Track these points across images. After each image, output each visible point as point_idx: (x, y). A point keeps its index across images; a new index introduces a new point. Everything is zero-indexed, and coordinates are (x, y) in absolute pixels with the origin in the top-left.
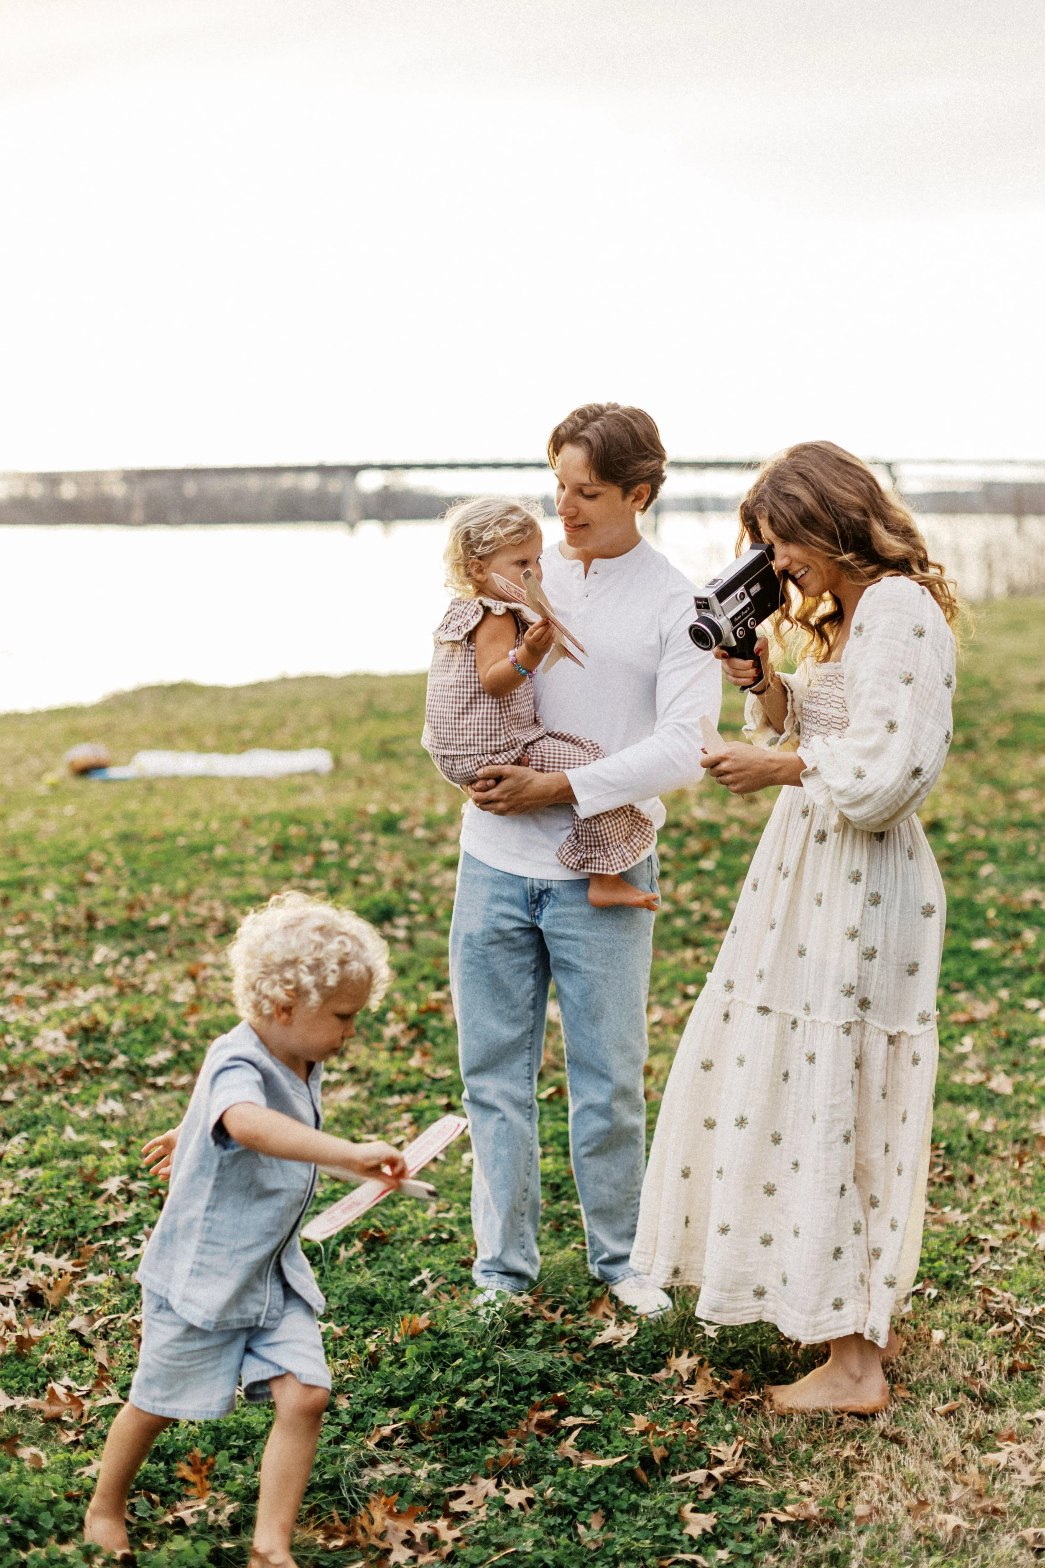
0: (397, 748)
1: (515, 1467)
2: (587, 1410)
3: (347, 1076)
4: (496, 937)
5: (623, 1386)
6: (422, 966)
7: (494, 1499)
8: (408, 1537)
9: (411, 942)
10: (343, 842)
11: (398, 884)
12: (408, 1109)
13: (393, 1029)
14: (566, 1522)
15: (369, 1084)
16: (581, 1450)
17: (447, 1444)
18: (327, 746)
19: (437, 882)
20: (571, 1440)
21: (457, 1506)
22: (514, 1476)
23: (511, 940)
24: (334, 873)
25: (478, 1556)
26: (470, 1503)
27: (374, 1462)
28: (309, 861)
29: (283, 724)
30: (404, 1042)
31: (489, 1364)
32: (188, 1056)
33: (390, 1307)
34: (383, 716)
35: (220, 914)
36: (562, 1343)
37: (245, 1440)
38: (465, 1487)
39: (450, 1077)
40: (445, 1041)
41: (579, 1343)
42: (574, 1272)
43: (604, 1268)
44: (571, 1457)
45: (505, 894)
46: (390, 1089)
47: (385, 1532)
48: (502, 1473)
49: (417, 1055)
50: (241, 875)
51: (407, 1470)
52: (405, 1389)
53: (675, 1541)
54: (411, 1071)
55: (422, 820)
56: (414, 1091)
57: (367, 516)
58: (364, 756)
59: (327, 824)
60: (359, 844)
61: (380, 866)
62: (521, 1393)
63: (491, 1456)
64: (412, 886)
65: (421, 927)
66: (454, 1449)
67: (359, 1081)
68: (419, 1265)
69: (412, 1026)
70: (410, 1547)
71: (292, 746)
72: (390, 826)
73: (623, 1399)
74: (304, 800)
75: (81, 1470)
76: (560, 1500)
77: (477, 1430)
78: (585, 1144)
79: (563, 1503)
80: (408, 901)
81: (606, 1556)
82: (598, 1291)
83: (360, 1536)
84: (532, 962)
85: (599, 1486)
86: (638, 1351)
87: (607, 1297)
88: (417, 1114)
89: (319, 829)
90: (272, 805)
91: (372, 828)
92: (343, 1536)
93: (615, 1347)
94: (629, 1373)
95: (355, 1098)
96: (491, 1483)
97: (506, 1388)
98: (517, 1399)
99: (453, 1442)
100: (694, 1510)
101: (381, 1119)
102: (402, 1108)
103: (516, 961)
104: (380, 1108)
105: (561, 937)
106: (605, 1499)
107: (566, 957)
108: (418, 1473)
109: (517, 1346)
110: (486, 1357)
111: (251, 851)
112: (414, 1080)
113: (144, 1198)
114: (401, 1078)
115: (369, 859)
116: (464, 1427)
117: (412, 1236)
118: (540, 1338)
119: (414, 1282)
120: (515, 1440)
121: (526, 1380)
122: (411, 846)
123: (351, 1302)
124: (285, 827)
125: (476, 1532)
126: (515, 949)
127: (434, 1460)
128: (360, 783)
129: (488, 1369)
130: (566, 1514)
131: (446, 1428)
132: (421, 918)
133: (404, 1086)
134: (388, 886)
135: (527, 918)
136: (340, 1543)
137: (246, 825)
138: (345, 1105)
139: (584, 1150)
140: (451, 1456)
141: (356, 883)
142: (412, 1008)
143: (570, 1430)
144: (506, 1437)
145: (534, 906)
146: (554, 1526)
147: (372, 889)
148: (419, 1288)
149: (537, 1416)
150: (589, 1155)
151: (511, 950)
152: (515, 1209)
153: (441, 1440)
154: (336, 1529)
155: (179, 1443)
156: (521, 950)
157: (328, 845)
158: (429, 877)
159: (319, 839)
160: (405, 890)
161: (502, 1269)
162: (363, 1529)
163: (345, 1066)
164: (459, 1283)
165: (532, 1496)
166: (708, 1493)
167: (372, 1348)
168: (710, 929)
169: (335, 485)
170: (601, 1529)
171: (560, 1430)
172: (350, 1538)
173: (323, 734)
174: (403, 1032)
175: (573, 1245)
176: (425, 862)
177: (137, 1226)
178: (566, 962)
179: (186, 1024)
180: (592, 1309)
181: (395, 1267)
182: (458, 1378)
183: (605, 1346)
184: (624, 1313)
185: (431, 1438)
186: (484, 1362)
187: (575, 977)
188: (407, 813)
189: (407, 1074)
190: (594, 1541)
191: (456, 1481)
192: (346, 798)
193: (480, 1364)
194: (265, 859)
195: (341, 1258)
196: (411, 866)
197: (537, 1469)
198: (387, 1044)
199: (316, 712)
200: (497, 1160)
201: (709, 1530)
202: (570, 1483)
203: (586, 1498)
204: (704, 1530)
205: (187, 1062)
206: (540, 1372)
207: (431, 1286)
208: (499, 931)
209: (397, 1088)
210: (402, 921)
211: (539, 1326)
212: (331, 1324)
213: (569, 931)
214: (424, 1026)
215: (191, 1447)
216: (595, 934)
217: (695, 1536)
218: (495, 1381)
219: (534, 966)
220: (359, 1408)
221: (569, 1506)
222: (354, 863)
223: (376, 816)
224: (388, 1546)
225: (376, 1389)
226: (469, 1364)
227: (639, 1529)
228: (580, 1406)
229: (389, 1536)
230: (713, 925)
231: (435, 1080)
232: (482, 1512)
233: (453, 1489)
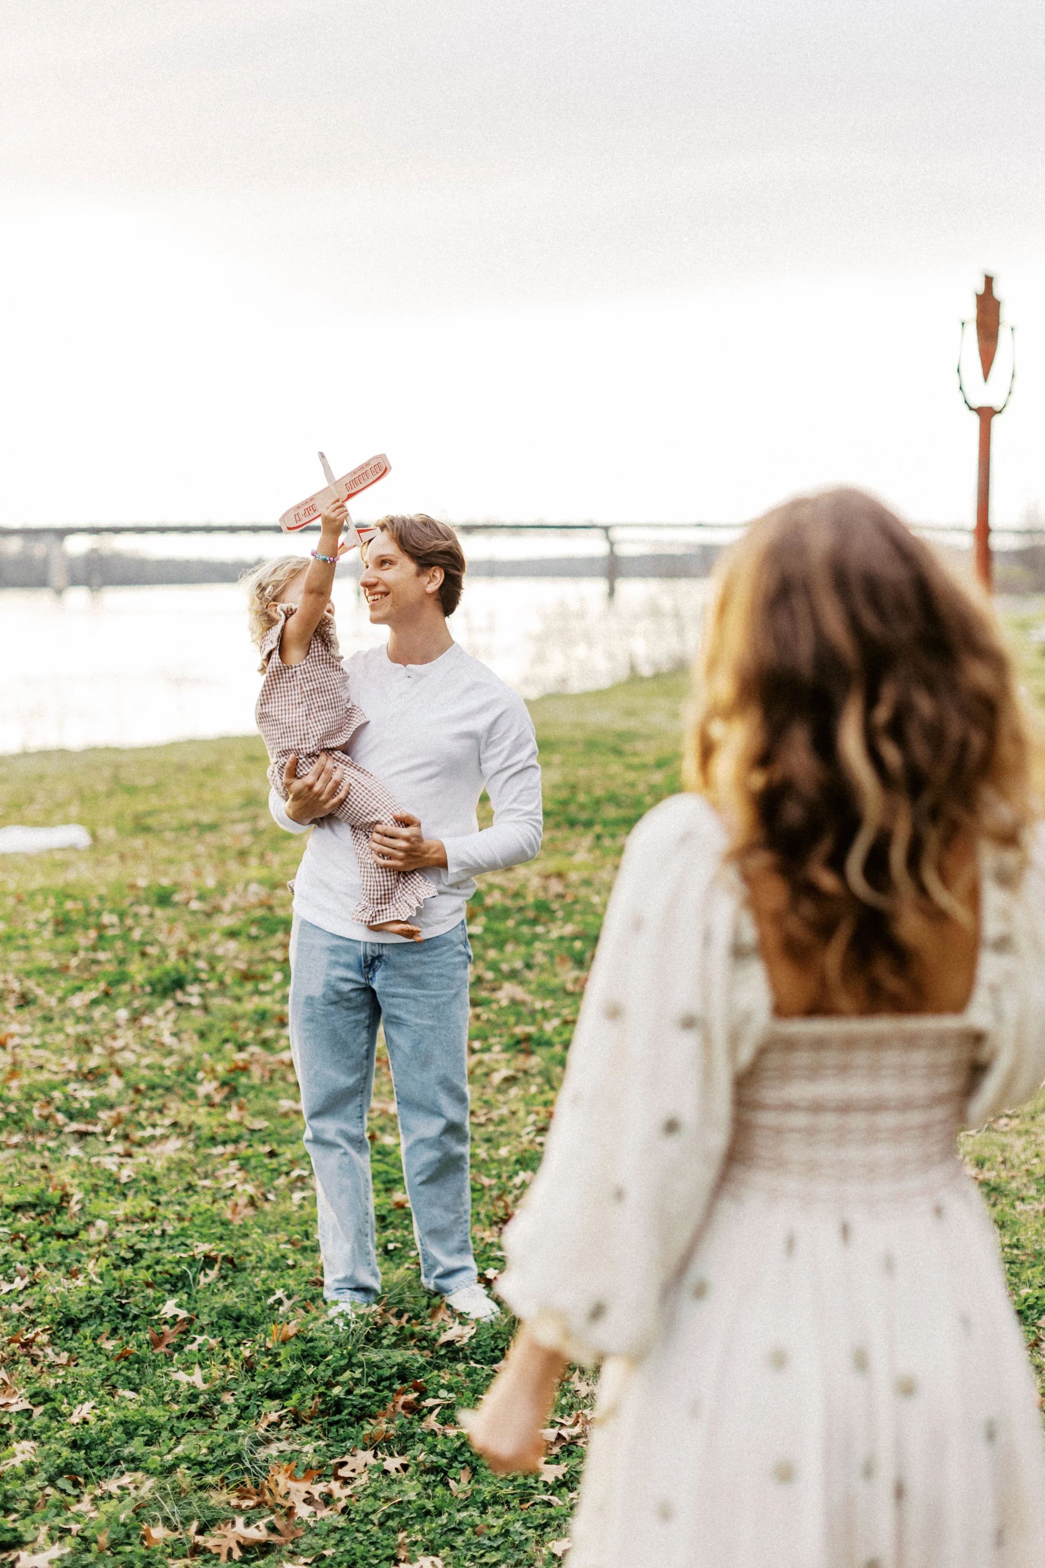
0: (150, 821)
1: (387, 1440)
2: (443, 1393)
3: (171, 1130)
4: (334, 998)
5: (469, 1375)
6: (221, 1030)
7: (374, 1466)
8: (307, 1496)
9: (205, 1008)
10: (122, 915)
11: (183, 953)
12: (234, 1157)
13: (207, 1087)
14: (439, 1479)
15: (192, 1136)
16: (443, 1424)
17: (326, 1425)
18: (80, 821)
19: (220, 951)
20: (433, 1416)
21: (344, 1472)
22: (388, 1447)
23: (349, 1000)
24: (119, 944)
25: (371, 1506)
26: (353, 1471)
27: (268, 1441)
28: (93, 934)
29: (31, 800)
30: (217, 1098)
31: (354, 1360)
32: (15, 1117)
33: (254, 1322)
34: (132, 790)
35: (16, 986)
36: (412, 1343)
37: (151, 1431)
38: (347, 1458)
39: (266, 1128)
40: (257, 1096)
41: (425, 1342)
42: (410, 1287)
43: (439, 1281)
44: (436, 1429)
45: (342, 960)
46: (213, 1140)
47: (288, 1493)
48: (378, 1445)
49: (234, 1108)
50: (27, 948)
51: (297, 1447)
52: (283, 1384)
53: (532, 1487)
54: (229, 1124)
55: (194, 893)
56: (236, 1141)
57: (75, 582)
58: (120, 830)
59: (101, 898)
60: (136, 915)
61: (161, 937)
62: (383, 1384)
63: (367, 1432)
64: (197, 955)
65: (212, 994)
66: (333, 1429)
67: (183, 1135)
68: (273, 1287)
69: (224, 1084)
70: (310, 1504)
71: (44, 822)
72: (164, 899)
73: (471, 1385)
74: (71, 876)
75: (7, 1461)
76: (432, 1462)
77: (350, 1414)
78: (419, 1174)
79: (435, 1464)
80: (197, 971)
81: (476, 1503)
82: (436, 1301)
83: (268, 1497)
84: (366, 1018)
85: (464, 1449)
86: (479, 1346)
87: (444, 1306)
88: (243, 1162)
89: (95, 904)
90: (38, 881)
91: (147, 901)
92: (255, 1498)
93: (457, 1345)
94: (472, 1364)
95: (182, 1149)
96: (370, 1453)
97: (370, 1379)
98: (380, 1388)
99: (331, 1424)
100: (546, 1463)
101: (210, 1168)
102: (227, 1156)
103: (353, 1018)
104: (207, 1157)
105: (394, 996)
106: (469, 1459)
107: (397, 1012)
108: (305, 1450)
109: (375, 1347)
110: (351, 1356)
111: (31, 927)
112: (234, 1132)
113: (7, 1242)
114: (221, 1131)
115: (148, 931)
116: (339, 1411)
117: (259, 1265)
118: (394, 1339)
119: (271, 1300)
120: (384, 1420)
121: (387, 1372)
122: (188, 918)
123: (219, 1318)
124: (60, 904)
125: (365, 1490)
126: (352, 1008)
127: (318, 1438)
128: (122, 857)
129: (353, 1365)
130: (438, 1473)
131: (323, 1413)
132: (212, 986)
133: (225, 1137)
134: (173, 955)
135: (363, 980)
136: (251, 1503)
137: (20, 901)
138: (176, 1156)
139: (420, 1179)
140: (331, 1435)
141: (144, 954)
142: (221, 1068)
143: (431, 1410)
144: (375, 1418)
145: (367, 970)
146: (429, 1482)
147: (160, 961)
148: (276, 1306)
149: (402, 1399)
150: (423, 1183)
151: (348, 1009)
152: (360, 1231)
153: (321, 1423)
154: (248, 1492)
155: (94, 1435)
156: (357, 1009)
157: (108, 918)
158: (212, 947)
159: (99, 914)
160: (192, 960)
161: (353, 1286)
162: (270, 1490)
163: (167, 1122)
164: (313, 1299)
165: (406, 1462)
166: (556, 1450)
167: (247, 1353)
168: (485, 989)
169: (39, 549)
170: (469, 1482)
171: (422, 1410)
172: (260, 1499)
173: (74, 810)
174: (216, 1089)
175: (406, 1265)
176: (206, 933)
177: (7, 1266)
178: (396, 1017)
179: (9, 1088)
180: (432, 1316)
181: (251, 1289)
182: (329, 1372)
183: (449, 1344)
184: (462, 1318)
185: (311, 1422)
186: (350, 1359)
187: (405, 1029)
188: (177, 886)
189: (226, 1126)
190: (464, 1492)
191: (338, 1454)
192: (112, 872)
193: (347, 1361)
194: (48, 933)
195: (202, 1283)
196: (193, 937)
197: (406, 1441)
198: (201, 1100)
199: (63, 789)
200: (342, 1191)
201: (561, 1477)
202: (439, 1448)
203: (454, 1458)
204: (556, 1478)
205: (16, 1122)
206: (398, 1364)
207: (287, 1304)
208: (338, 993)
209: (219, 1139)
210: (194, 989)
211: (391, 1329)
212: (205, 1337)
213: (401, 991)
214: (234, 1084)
215: (106, 1437)
216: (422, 991)
217: (550, 1482)
218: (362, 1373)
219: (367, 1022)
220: (243, 1402)
221: (439, 1466)
222: (136, 935)
223: (148, 888)
224: (292, 1505)
225: (258, 1385)
226: (336, 1361)
227: (501, 1480)
228: (436, 1391)
229: (292, 1496)
230: (488, 986)
231: (253, 1131)
232: (365, 1477)
233: (338, 1460)
